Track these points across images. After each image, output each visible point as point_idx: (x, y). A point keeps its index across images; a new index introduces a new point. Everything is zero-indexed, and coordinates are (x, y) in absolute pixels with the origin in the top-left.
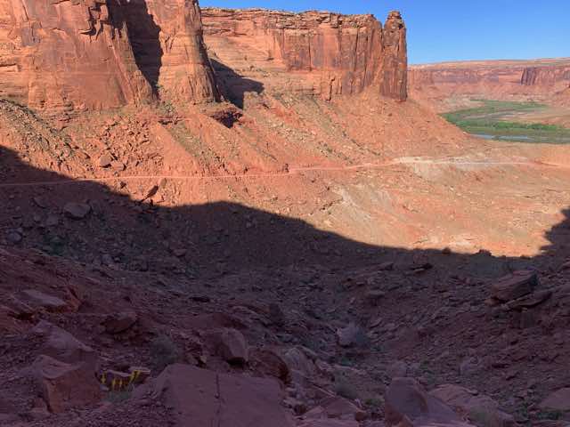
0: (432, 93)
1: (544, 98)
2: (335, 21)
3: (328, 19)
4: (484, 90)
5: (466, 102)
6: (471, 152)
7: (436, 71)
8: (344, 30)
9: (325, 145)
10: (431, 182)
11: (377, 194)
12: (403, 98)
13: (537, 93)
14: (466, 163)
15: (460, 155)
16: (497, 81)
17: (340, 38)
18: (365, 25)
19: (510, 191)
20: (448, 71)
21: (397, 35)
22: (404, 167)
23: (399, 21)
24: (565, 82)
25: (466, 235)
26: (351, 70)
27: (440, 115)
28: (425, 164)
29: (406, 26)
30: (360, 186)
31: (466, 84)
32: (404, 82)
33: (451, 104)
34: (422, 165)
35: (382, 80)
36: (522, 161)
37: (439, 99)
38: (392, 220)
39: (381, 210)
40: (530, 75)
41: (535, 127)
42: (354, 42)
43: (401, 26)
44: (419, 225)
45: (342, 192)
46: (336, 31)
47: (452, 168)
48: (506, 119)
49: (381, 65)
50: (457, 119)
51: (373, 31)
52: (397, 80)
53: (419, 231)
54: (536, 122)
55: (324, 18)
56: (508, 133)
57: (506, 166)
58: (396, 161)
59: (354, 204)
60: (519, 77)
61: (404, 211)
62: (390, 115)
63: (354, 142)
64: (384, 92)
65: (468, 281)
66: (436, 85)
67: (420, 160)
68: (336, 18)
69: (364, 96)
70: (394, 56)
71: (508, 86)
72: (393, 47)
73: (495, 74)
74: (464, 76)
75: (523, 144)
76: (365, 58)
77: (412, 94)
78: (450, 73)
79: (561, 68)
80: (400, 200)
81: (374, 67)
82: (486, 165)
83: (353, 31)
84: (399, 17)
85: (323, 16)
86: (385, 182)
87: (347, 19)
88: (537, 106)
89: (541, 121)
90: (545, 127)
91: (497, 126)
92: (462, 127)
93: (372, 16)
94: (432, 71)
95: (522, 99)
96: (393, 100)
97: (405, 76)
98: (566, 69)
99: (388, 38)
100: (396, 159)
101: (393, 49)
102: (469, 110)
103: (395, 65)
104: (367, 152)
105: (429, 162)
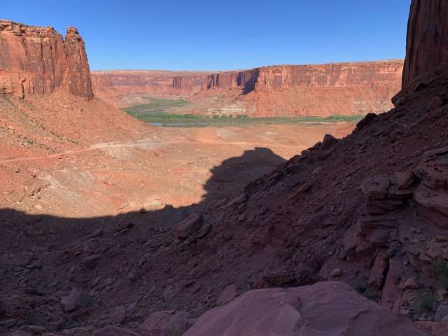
0: (113, 93)
1: (188, 97)
2: (17, 29)
3: (10, 28)
4: (150, 92)
5: (139, 100)
6: (149, 136)
7: (113, 76)
8: (28, 39)
9: (25, 138)
10: (123, 161)
11: (81, 176)
12: (91, 97)
13: (184, 94)
14: (146, 144)
15: (142, 139)
16: (157, 85)
17: (25, 45)
18: (48, 37)
19: (178, 161)
20: (122, 76)
21: (78, 46)
22: (100, 151)
23: (77, 35)
24: (198, 87)
25: (155, 196)
26: (41, 73)
27: (122, 109)
28: (117, 148)
29: (84, 40)
30: (65, 171)
31: (137, 86)
32: (90, 85)
33: (128, 102)
34: (114, 148)
35: (70, 82)
36: (182, 140)
37: (119, 97)
38: (97, 195)
39: (87, 188)
40: (177, 81)
41: (186, 116)
42: (40, 50)
43: (79, 40)
44: (119, 195)
45: (48, 178)
46: (20, 38)
47: (137, 149)
48: (168, 112)
49: (67, 70)
50: (135, 112)
51: (56, 42)
52: (83, 82)
53: (120, 200)
54: (186, 113)
55: (6, 26)
56: (170, 121)
57: (173, 144)
58: (93, 147)
59: (62, 187)
60: (171, 82)
61: (105, 186)
62: (82, 110)
63: (53, 134)
64: (73, 91)
65: (161, 230)
66: (115, 87)
67: (112, 145)
68: (18, 27)
69: (56, 94)
70: (77, 63)
71: (165, 89)
72: (75, 56)
73: (156, 79)
74: (134, 80)
75: (181, 128)
76: (53, 63)
77: (97, 93)
78: (124, 79)
79: (195, 77)
80: (101, 178)
81: (62, 71)
82: (160, 144)
83: (37, 40)
84: (77, 33)
85: (4, 24)
86: (86, 164)
87: (28, 29)
88: (185, 102)
89: (190, 113)
90: (192, 117)
91: (163, 117)
92: (140, 118)
93: (53, 29)
94: (111, 76)
95: (176, 98)
96: (82, 98)
97: (89, 79)
98: (198, 78)
99: (70, 48)
100: (92, 146)
101: (76, 57)
102: (143, 106)
103: (80, 71)
104: (67, 142)
105: (118, 145)
